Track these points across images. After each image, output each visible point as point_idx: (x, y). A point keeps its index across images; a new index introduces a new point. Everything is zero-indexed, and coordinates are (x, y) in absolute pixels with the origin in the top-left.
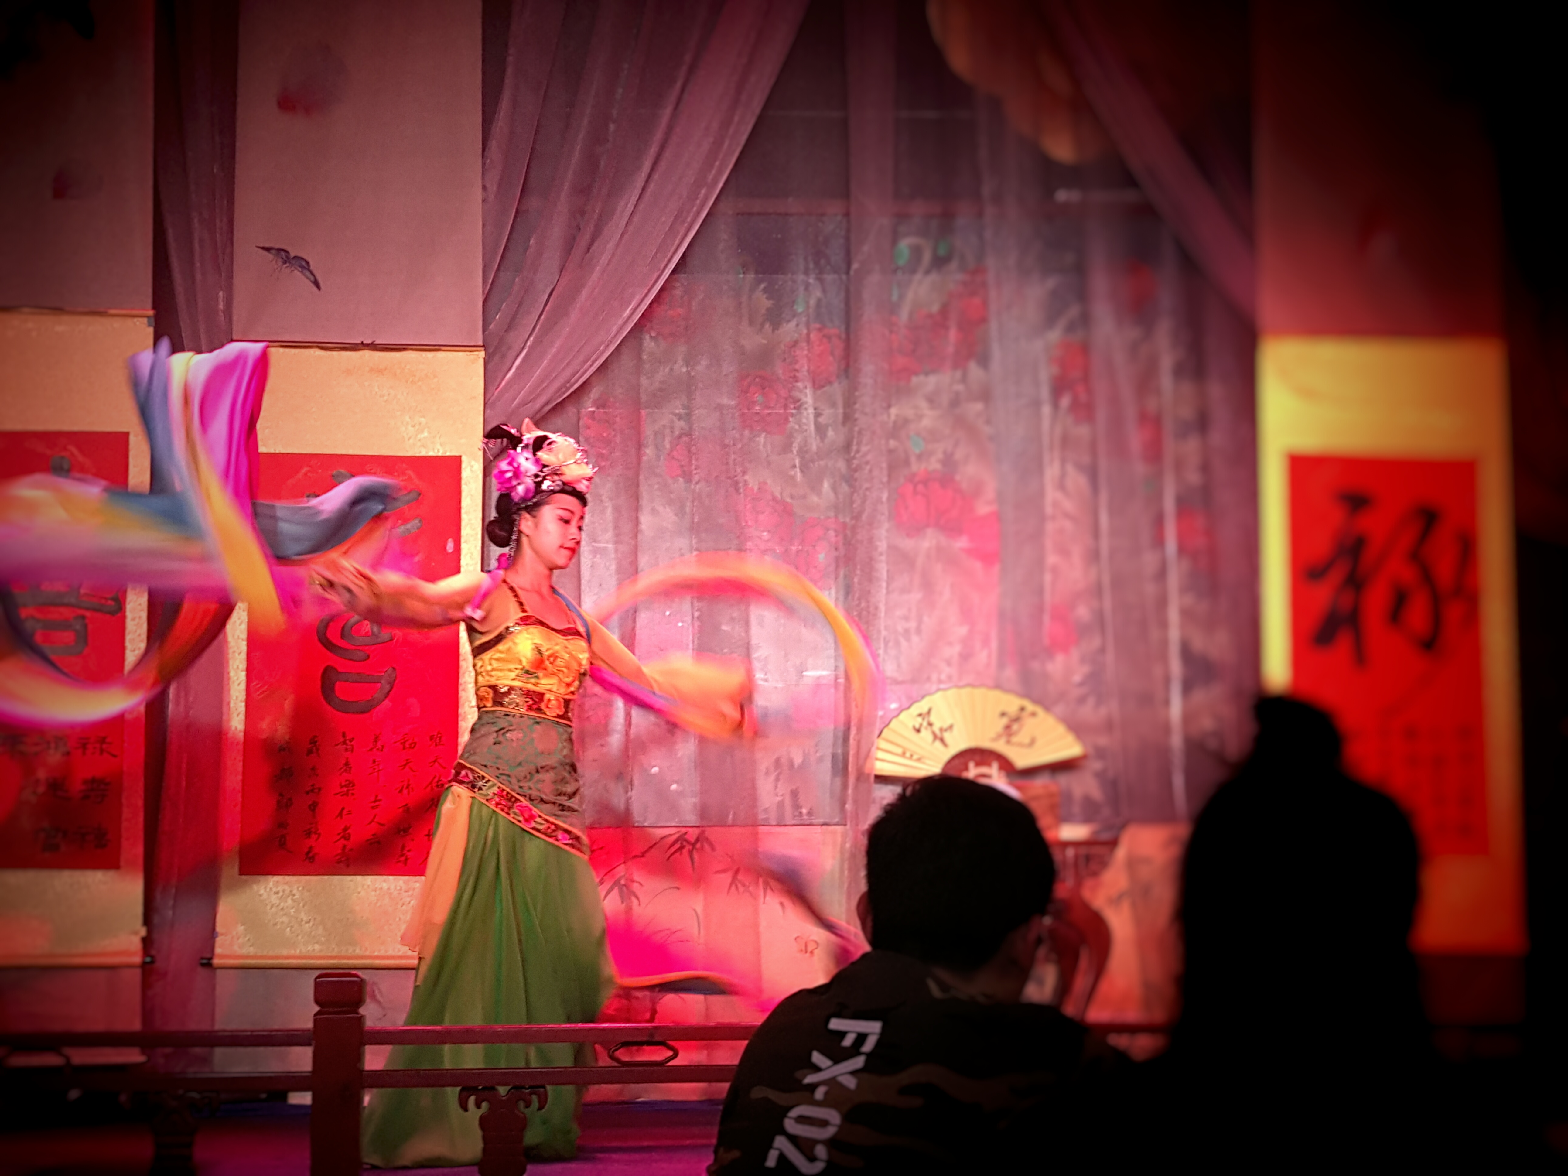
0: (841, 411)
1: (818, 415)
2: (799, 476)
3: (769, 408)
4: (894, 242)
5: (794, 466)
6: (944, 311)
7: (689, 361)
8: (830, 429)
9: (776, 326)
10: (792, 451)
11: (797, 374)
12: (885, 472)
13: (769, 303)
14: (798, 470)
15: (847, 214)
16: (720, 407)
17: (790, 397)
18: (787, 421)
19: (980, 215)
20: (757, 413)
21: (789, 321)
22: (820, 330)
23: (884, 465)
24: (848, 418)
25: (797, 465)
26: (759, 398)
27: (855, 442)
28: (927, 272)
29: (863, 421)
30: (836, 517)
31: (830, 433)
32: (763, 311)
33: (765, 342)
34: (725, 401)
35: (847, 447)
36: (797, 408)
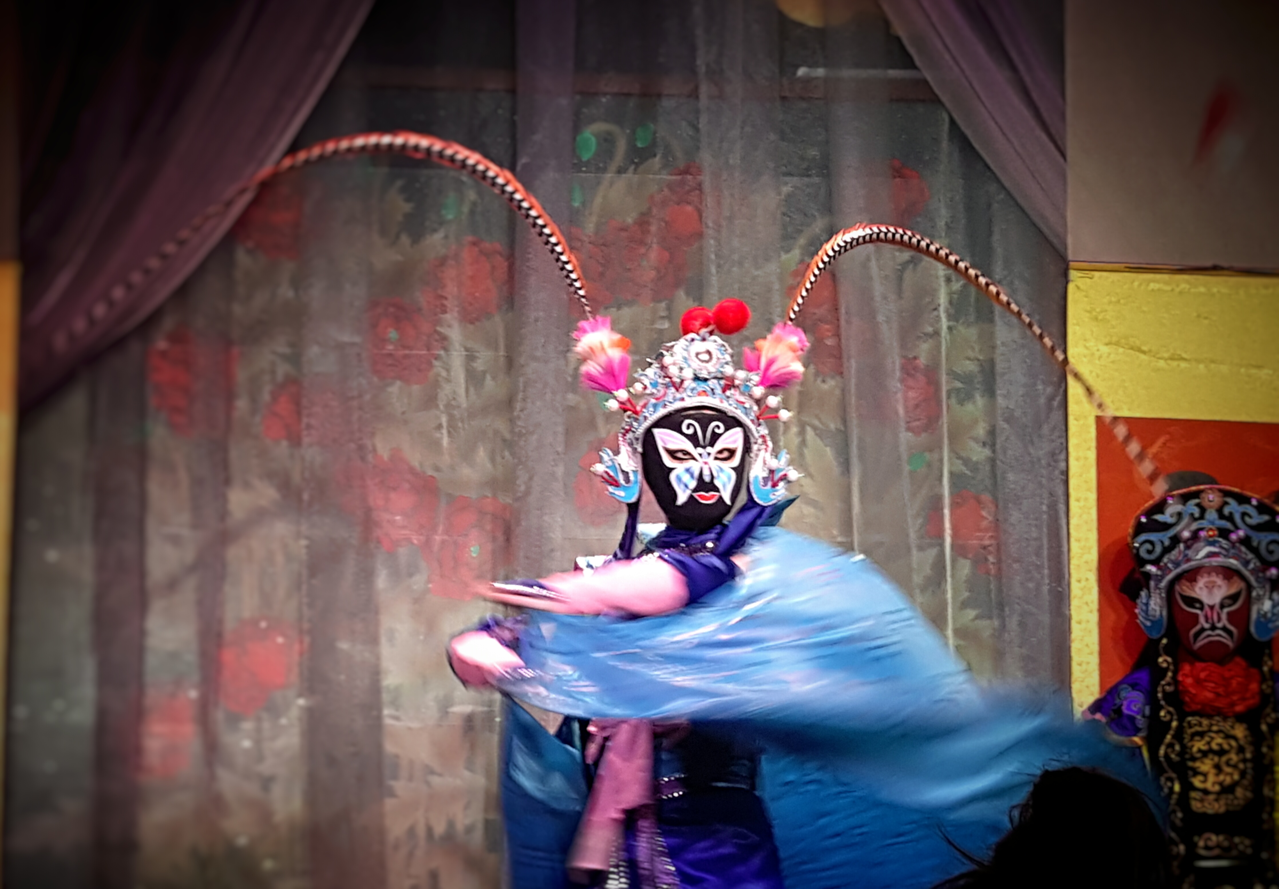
0: (502, 353)
1: (470, 357)
2: (445, 441)
3: (405, 347)
4: (577, 129)
5: (440, 427)
6: (643, 222)
7: (297, 283)
8: (488, 377)
9: (417, 236)
10: (437, 406)
11: (445, 302)
12: (561, 438)
13: (407, 207)
14: (445, 431)
15: (513, 91)
16: (340, 347)
17: (436, 332)
18: (430, 365)
19: (694, 94)
20: (390, 355)
21: (435, 231)
22: (474, 244)
23: (560, 429)
24: (510, 363)
25: (445, 424)
26: (393, 334)
27: (520, 396)
28: (621, 171)
29: (532, 369)
30: (495, 497)
31: (489, 382)
32: (400, 218)
33: (399, 258)
34: (346, 337)
35: (510, 402)
36: (446, 349)
